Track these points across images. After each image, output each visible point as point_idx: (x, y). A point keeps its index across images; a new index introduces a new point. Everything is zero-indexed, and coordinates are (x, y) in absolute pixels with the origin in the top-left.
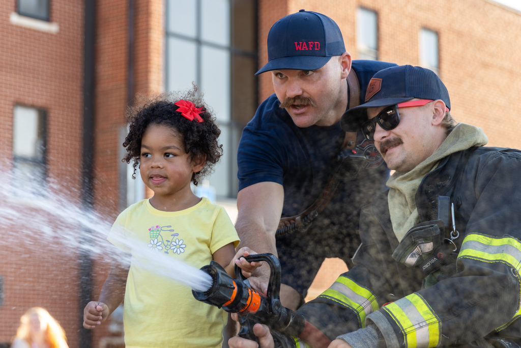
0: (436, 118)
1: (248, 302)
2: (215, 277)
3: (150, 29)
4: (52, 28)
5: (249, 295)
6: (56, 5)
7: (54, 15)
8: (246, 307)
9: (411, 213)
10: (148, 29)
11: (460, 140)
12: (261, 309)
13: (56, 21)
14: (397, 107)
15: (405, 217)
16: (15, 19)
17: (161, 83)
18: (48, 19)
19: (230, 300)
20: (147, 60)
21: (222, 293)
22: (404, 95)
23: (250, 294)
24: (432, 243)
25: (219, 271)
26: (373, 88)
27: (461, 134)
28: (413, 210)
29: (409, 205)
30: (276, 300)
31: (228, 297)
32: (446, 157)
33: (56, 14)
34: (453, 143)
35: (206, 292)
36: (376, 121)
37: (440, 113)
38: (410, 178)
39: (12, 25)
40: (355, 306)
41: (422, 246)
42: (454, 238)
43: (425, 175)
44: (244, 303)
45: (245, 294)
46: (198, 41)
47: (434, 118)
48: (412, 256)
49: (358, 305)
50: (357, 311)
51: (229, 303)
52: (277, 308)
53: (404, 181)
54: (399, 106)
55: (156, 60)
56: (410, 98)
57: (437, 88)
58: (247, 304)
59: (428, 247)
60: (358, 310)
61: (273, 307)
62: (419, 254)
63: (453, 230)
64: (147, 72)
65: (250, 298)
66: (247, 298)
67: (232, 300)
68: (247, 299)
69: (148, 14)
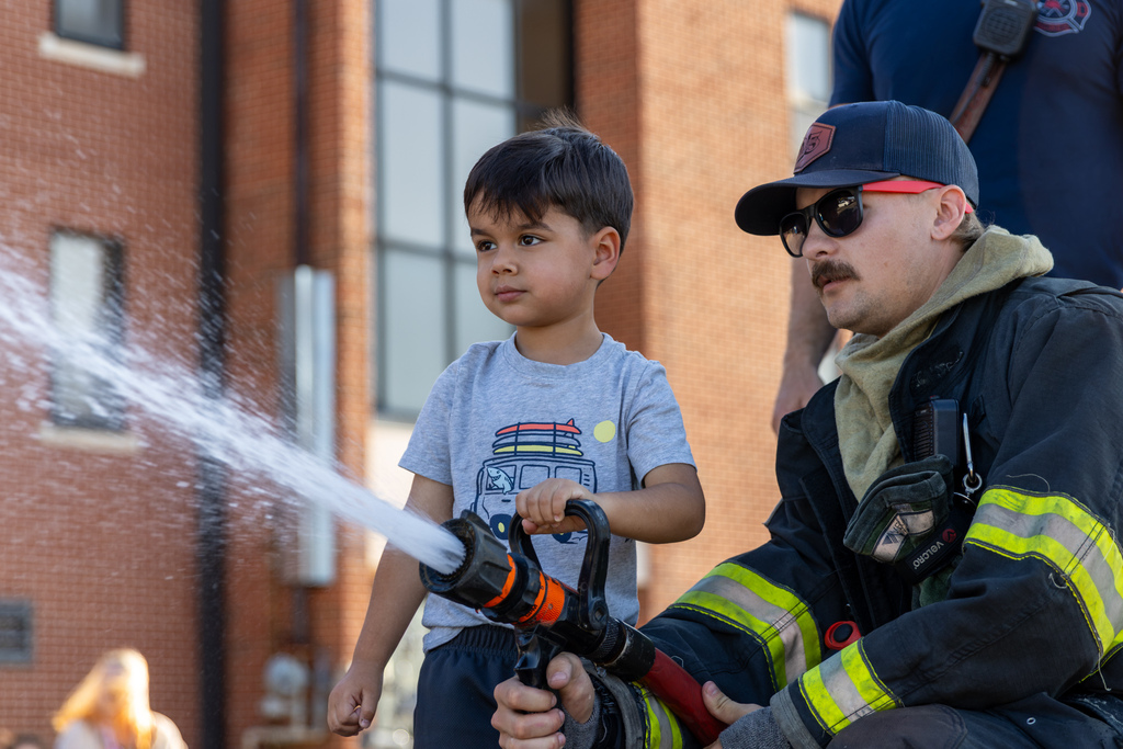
0: (942, 226)
1: (538, 601)
2: (469, 544)
3: (343, 63)
4: (131, 65)
5: (540, 587)
6: (140, 15)
7: (134, 37)
8: (533, 613)
9: (883, 433)
10: (336, 64)
11: (984, 269)
12: (564, 618)
13: (139, 50)
14: (860, 189)
15: (869, 442)
16: (51, 47)
17: (367, 180)
18: (122, 46)
19: (499, 594)
20: (336, 131)
21: (484, 577)
22: (879, 166)
23: (543, 584)
24: (930, 514)
25: (480, 531)
26: (814, 144)
27: (988, 255)
28: (887, 426)
29: (878, 416)
30: (597, 599)
31: (496, 587)
32: (954, 308)
33: (138, 34)
34: (970, 277)
35: (450, 575)
36: (812, 214)
37: (952, 215)
38: (879, 355)
39: (44, 61)
40: (759, 626)
41: (909, 519)
42: (972, 490)
43: (912, 348)
44: (530, 603)
45: (531, 583)
46: (446, 89)
47: (937, 223)
48: (888, 541)
49: (766, 625)
50: (762, 639)
51: (497, 600)
52: (598, 615)
53: (867, 361)
54: (865, 188)
55: (356, 132)
56: (891, 175)
57: (952, 157)
58: (535, 606)
59: (922, 522)
60: (765, 636)
61: (590, 615)
62: (902, 534)
63: (968, 471)
64: (336, 157)
65: (542, 593)
66: (536, 590)
67: (504, 595)
68: (536, 595)
69: (337, 32)
